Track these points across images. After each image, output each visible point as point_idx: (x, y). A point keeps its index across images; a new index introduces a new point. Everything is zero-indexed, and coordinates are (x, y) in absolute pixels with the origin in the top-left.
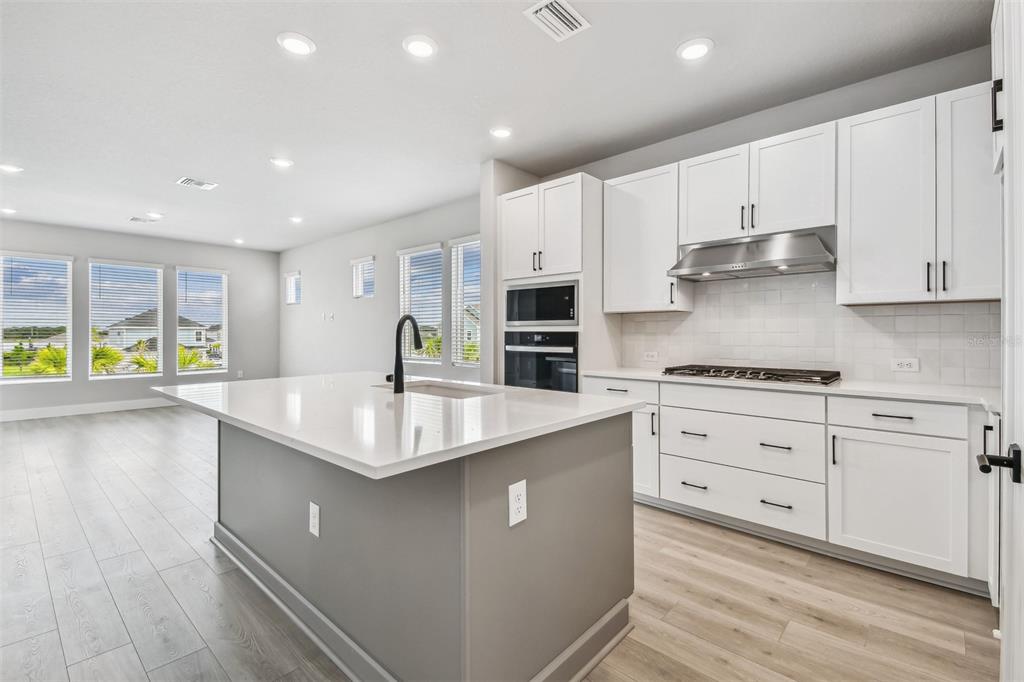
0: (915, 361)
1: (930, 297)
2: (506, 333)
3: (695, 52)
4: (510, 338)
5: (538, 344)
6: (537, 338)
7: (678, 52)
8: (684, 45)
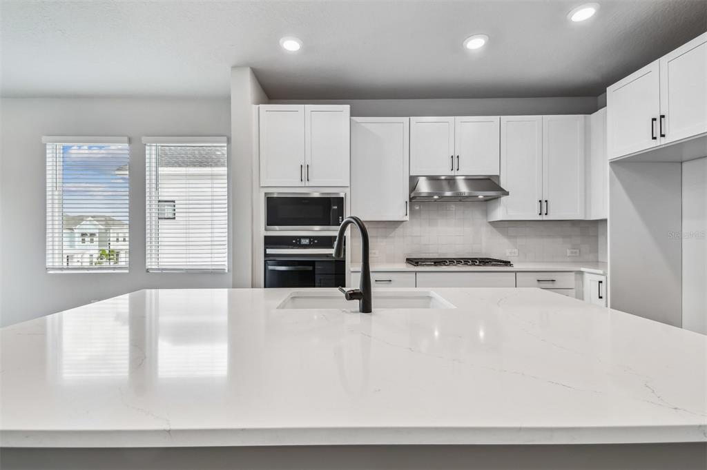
0: (516, 250)
1: (539, 218)
2: (265, 237)
3: (476, 44)
4: (270, 242)
5: (305, 246)
6: (306, 242)
7: (464, 43)
8: (466, 41)
